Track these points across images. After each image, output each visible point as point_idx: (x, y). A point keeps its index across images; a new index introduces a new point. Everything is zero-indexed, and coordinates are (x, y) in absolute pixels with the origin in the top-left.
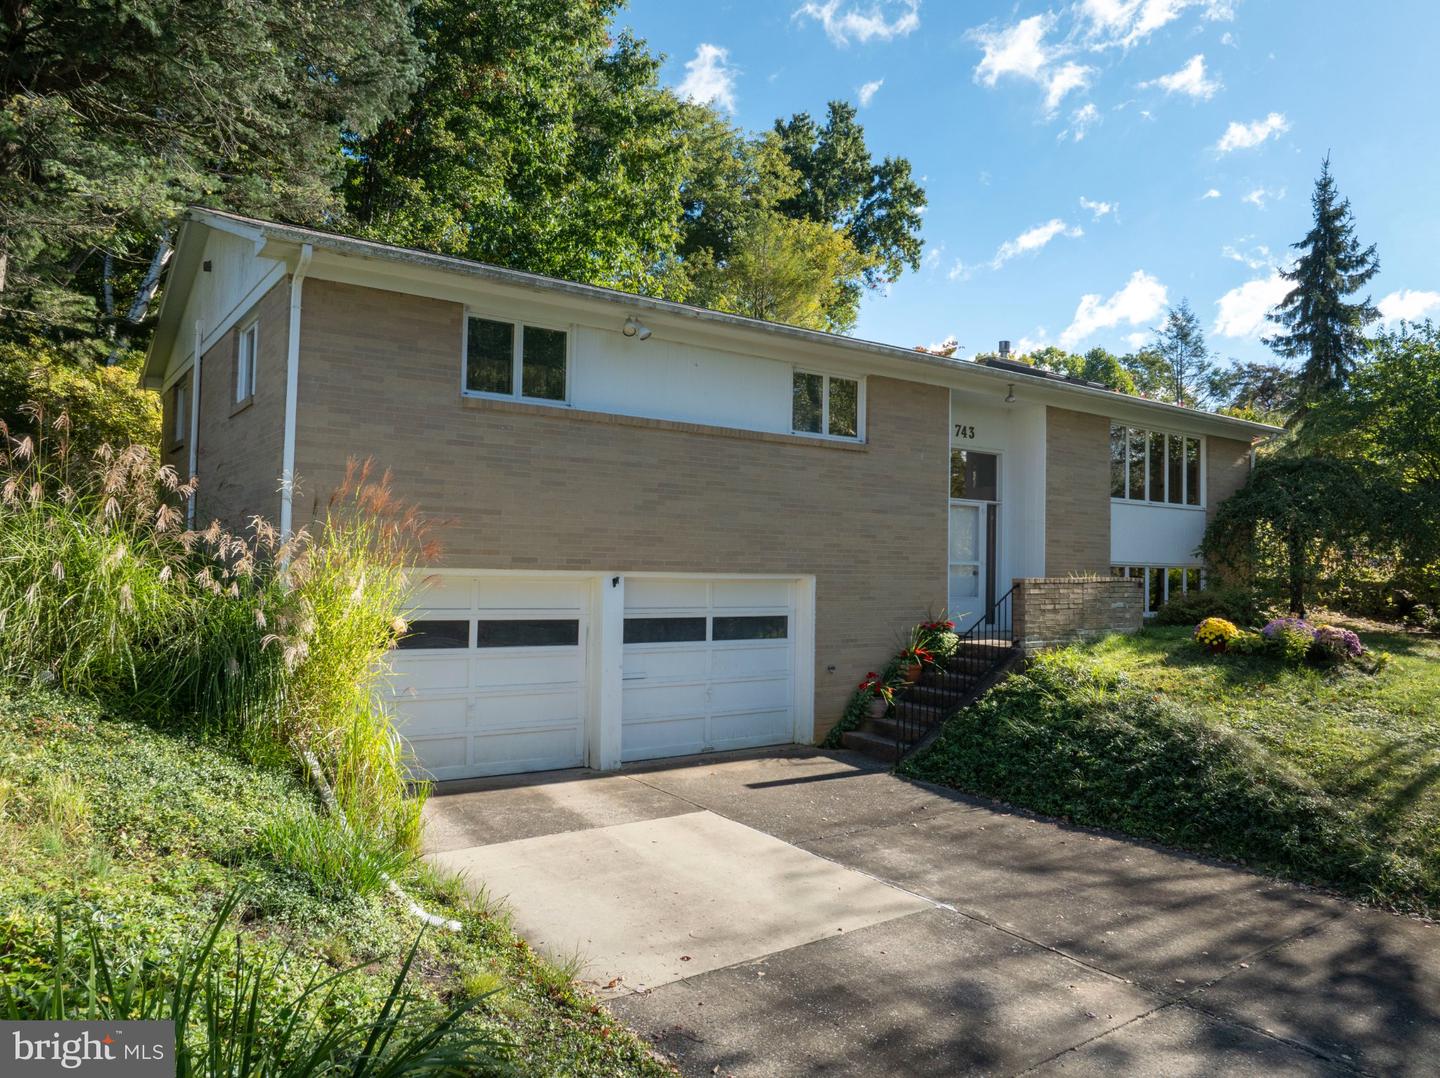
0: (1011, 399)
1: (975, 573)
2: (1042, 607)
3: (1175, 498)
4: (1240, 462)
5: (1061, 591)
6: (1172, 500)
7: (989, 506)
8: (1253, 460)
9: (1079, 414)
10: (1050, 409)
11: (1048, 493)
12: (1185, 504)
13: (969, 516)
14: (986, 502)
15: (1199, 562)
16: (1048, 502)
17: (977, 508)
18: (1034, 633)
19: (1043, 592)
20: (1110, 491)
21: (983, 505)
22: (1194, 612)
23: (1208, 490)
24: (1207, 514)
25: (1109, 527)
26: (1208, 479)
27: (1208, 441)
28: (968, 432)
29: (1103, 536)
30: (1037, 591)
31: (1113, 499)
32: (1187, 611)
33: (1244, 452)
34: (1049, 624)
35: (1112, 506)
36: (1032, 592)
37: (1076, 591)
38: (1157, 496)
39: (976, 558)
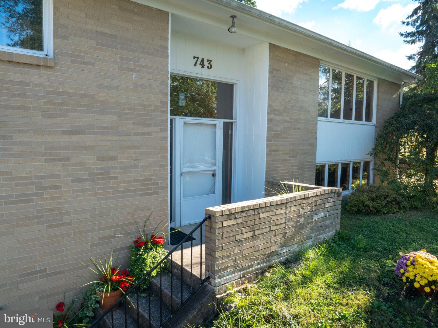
0: (233, 30)
1: (214, 175)
2: (238, 237)
3: (359, 117)
4: (395, 96)
5: (262, 216)
6: (356, 119)
7: (225, 123)
8: (402, 95)
9: (297, 54)
10: (272, 46)
11: (269, 114)
12: (364, 122)
13: (208, 131)
14: (222, 121)
15: (369, 158)
16: (269, 121)
17: (215, 125)
18: (227, 268)
19: (240, 221)
20: (317, 113)
21: (220, 123)
22: (375, 205)
23: (377, 112)
24: (376, 127)
25: (316, 139)
26: (378, 105)
27: (378, 81)
28: (206, 64)
29: (312, 144)
30: (232, 222)
31: (319, 118)
32: (370, 203)
33: (398, 90)
34: (246, 252)
35: (319, 123)
36: (225, 224)
37: (278, 212)
38: (348, 116)
39: (214, 165)
